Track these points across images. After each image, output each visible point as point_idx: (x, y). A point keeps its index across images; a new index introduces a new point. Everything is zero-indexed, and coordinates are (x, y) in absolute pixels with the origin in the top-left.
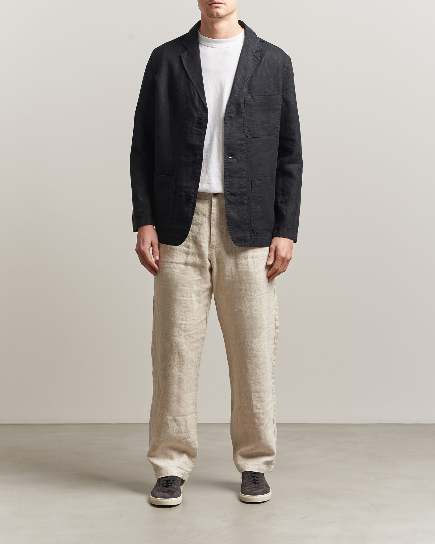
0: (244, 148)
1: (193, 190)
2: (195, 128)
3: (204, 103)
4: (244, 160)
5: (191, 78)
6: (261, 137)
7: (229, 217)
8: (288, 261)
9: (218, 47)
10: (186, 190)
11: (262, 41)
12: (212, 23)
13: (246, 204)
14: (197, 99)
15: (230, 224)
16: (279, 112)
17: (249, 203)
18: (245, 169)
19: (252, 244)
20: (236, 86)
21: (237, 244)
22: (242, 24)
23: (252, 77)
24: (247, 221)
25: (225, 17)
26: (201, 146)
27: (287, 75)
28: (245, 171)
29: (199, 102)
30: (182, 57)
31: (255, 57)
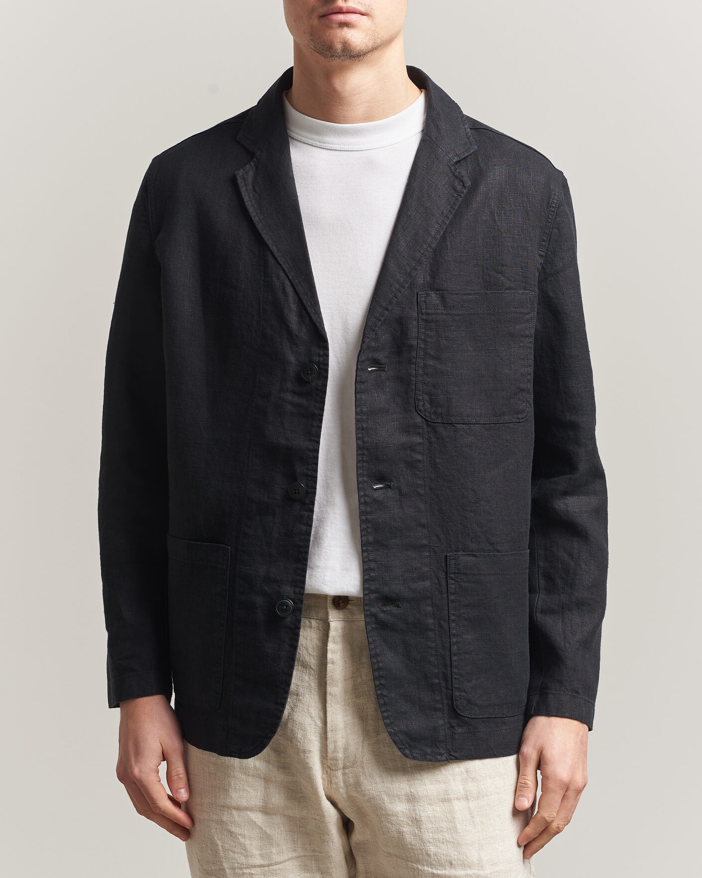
0: (419, 457)
1: (288, 590)
2: (289, 397)
3: (314, 318)
4: (420, 495)
5: (270, 243)
6: (474, 421)
7: (379, 669)
8: (579, 791)
9: (346, 148)
10: (266, 588)
11: (478, 128)
12: (329, 75)
13: (431, 630)
14: (294, 307)
15: (385, 693)
16: (530, 342)
17: (440, 626)
18: (424, 521)
19: (456, 752)
20: (392, 265)
21: (407, 752)
22: (417, 77)
23: (444, 238)
24: (437, 681)
25: (369, 55)
26: (310, 450)
27: (558, 229)
28: (423, 526)
29: (301, 316)
30: (240, 181)
31: (456, 177)
